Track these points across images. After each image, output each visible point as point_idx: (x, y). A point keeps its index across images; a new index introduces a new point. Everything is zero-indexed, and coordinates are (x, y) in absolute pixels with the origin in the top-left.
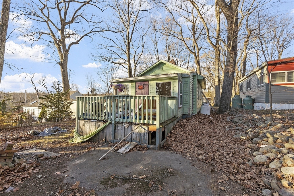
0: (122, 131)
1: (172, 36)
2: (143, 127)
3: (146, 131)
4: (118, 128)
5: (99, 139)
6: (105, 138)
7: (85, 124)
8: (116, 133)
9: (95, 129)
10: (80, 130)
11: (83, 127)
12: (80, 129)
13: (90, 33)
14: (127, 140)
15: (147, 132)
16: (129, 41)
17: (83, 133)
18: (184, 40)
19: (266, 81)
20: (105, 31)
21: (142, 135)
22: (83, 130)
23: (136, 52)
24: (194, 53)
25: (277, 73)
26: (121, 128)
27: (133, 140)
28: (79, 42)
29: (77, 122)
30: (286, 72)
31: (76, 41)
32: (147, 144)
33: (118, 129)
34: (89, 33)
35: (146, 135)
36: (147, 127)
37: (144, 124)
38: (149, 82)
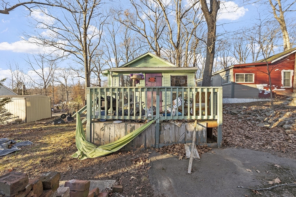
0: (171, 131)
1: (136, 31)
2: (201, 123)
3: (204, 128)
4: (166, 128)
5: (133, 146)
6: (144, 144)
7: (106, 128)
8: (161, 135)
9: (126, 133)
10: (96, 137)
11: (102, 132)
12: (95, 135)
13: (30, 3)
14: (179, 141)
15: (206, 129)
16: (86, 26)
17: (102, 141)
18: (147, 37)
19: (232, 80)
20: (56, 6)
21: (199, 133)
22: (102, 137)
23: (90, 41)
24: (156, 51)
25: (239, 75)
26: (169, 128)
27: (187, 140)
28: (10, 12)
29: (89, 126)
30: (244, 74)
31: (4, 10)
32: (205, 143)
33: (165, 130)
34: (28, 3)
35: (205, 133)
36: (206, 123)
37: (202, 120)
38: (163, 74)
